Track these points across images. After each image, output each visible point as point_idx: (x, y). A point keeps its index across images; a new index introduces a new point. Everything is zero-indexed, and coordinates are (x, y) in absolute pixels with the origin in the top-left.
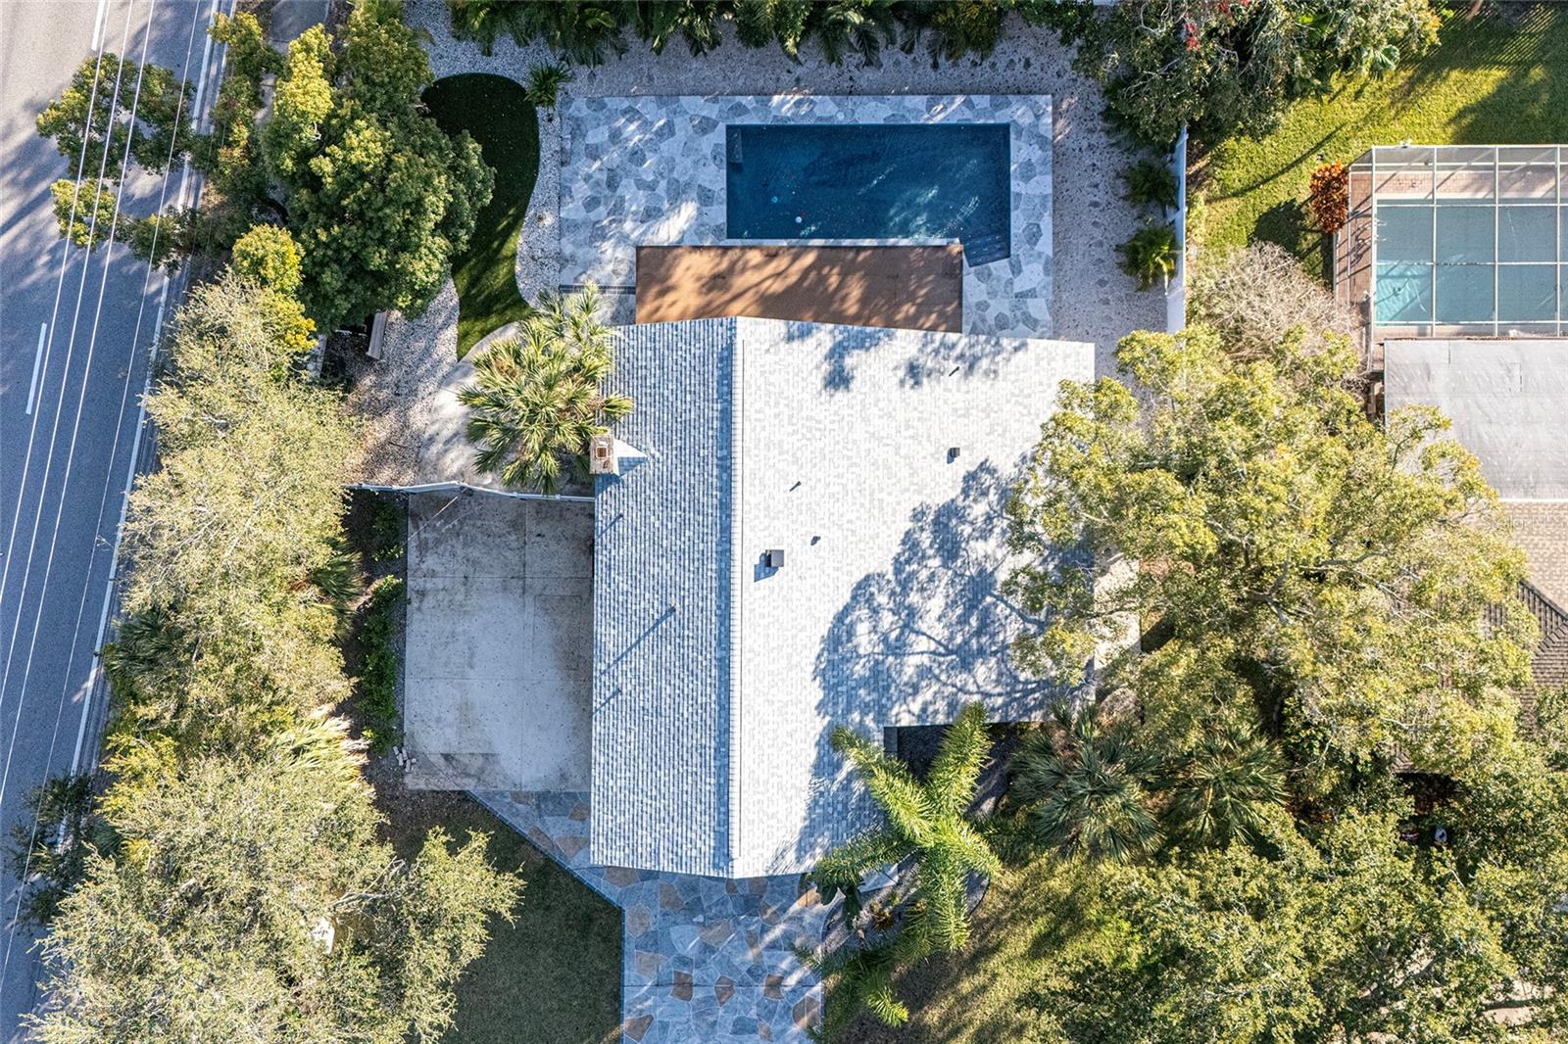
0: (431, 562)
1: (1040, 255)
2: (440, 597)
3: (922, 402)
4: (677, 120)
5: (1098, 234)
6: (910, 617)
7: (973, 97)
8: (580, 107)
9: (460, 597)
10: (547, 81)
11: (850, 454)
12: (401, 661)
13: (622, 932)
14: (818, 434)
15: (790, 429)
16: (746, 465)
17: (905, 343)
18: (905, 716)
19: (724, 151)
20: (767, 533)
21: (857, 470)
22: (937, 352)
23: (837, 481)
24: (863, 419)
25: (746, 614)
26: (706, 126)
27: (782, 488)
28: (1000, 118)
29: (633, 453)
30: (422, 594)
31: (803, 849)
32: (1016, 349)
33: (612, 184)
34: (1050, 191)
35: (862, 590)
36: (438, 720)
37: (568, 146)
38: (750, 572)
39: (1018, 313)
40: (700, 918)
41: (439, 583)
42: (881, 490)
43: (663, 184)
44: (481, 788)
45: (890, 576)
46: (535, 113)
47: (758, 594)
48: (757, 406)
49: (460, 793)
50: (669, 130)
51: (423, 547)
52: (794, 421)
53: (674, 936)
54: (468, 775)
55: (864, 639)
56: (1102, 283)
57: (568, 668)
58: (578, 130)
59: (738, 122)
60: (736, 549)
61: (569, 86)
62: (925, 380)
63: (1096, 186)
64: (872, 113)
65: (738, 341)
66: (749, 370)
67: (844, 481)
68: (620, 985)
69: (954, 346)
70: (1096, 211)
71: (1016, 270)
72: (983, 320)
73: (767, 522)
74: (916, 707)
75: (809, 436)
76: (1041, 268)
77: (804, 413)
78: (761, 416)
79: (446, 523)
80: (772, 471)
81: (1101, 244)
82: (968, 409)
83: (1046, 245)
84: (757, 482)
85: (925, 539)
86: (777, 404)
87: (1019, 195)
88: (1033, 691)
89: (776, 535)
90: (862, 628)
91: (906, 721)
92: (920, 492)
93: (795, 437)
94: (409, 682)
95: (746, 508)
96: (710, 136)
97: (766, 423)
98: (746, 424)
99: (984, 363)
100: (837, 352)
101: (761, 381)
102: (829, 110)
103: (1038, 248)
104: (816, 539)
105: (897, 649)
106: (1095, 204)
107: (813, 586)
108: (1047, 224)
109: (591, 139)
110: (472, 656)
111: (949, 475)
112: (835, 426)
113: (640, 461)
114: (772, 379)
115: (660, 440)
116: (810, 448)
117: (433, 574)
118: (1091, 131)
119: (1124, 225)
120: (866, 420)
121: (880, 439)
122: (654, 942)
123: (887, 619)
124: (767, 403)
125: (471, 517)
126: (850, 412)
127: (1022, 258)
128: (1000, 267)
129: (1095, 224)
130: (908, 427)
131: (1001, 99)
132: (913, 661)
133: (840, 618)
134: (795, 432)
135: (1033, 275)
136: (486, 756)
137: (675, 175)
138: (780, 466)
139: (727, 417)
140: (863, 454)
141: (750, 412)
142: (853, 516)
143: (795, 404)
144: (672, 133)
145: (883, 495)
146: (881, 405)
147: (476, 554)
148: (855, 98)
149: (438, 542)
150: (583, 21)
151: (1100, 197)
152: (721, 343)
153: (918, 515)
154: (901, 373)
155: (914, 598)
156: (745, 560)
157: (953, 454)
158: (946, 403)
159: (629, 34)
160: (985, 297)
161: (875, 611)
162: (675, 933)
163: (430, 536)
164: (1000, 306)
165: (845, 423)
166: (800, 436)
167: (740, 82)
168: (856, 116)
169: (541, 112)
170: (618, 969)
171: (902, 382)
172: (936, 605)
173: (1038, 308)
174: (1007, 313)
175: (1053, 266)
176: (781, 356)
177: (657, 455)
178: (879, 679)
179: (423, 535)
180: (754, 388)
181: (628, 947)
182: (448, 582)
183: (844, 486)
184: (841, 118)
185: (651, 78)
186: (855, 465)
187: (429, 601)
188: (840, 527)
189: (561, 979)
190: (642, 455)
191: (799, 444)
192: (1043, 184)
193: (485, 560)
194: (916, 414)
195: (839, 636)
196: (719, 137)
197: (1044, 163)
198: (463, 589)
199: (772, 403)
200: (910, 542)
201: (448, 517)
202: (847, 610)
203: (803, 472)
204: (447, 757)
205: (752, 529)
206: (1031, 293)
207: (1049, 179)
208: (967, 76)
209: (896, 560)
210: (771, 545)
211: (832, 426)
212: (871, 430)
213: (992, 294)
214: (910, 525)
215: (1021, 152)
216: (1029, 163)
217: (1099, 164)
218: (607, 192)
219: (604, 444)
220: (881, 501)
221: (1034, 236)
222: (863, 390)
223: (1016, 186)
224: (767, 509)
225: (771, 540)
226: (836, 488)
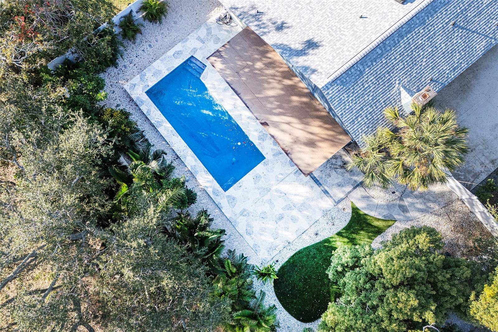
0: (478, 168)
1: (183, 47)
2: (488, 154)
3: (282, 12)
5: (159, 38)
7: (145, 112)
8: (263, 254)
11: (329, 14)
14: (334, 28)
15: (343, 37)
19: (235, 185)
20: (393, 10)
21: (332, 7)
23: (344, 9)
24: (311, 21)
26: (232, 200)
27: (369, 21)
28: (145, 97)
29: (404, 93)
34: (158, 61)
39: (209, 38)
41: (483, 159)
46: (279, 270)
48: (348, 53)
50: (243, 213)
51: (476, 176)
52: (338, 38)
57: (468, 88)
58: (272, 248)
59: (220, 189)
61: (259, 265)
63: (143, 50)
65: (330, 80)
66: (337, 66)
67: (341, 7)
70: (152, 44)
71: (195, 50)
73: (389, 14)
75: (338, 30)
76: (187, 43)
77: (330, 38)
78: (350, 49)
79: (459, 175)
80: (367, 29)
83: (178, 47)
84: (378, 29)
86: (339, 48)
89: (390, 7)
93: (344, 33)
95: (393, 24)
96: (234, 195)
97: (350, 45)
98: (359, 51)
101: (337, 60)
102: (190, 159)
103: (181, 49)
106: (150, 46)
108: (170, 53)
109: (271, 240)
112: (324, 26)
114: (331, 58)
115: (391, 86)
116: (343, 26)
117: (482, 164)
118: (125, 66)
121: (312, 11)
124: (343, 51)
126: (313, 27)
127: (189, 52)
128: (198, 56)
130: (297, 8)
131: (138, 103)
134: (342, 35)
135: (192, 43)
137: (258, 196)
138: (362, 28)
140: (324, 11)
141: (353, 53)
143: (332, 43)
146: (299, 21)
148: (178, 154)
149: (469, 172)
151: (146, 46)
152: (336, 88)
158: (274, 5)
165: (319, 25)
166: (342, 32)
168: (185, 148)
173: (202, 32)
174: (212, 41)
176: (318, 63)
177: (397, 82)
179: (472, 180)
180: (342, 60)
182: (480, 156)
183: (343, 5)
184: (190, 152)
186: (331, 9)
190: (402, 89)
191: (345, 30)
192: (158, 65)
194: (289, 9)
196: (232, 191)
197: (150, 70)
198: (477, 149)
199: (341, 50)
203: (355, 20)
205: (398, 15)
206: (199, 38)
207: (155, 64)
211: (325, 27)
212: (312, 16)
215: (152, 82)
217: (135, 55)
218: (285, 217)
222: (299, 30)
224: (384, 18)
225: (394, 7)
226: (347, 7)
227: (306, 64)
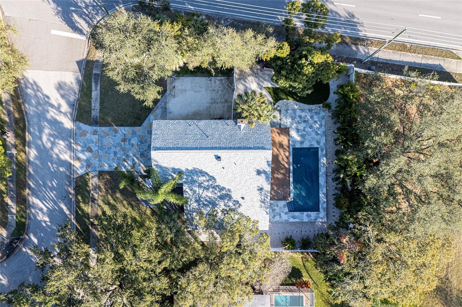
0: (218, 82)
1: (289, 219)
2: (210, 84)
3: (254, 191)
4: (319, 136)
5: (295, 232)
6: (207, 188)
7: (326, 204)
8: (322, 114)
9: (210, 89)
10: (328, 106)
11: (242, 175)
12: (195, 76)
13: (136, 126)
14: (246, 168)
15: (248, 162)
16: (240, 152)
17: (267, 187)
18: (185, 187)
19: (313, 147)
20: (225, 157)
22: (266, 194)
23: (237, 172)
25: (207, 153)
26: (318, 142)
27: (235, 161)
28: (321, 210)
29: (242, 128)
30: (211, 80)
31: (157, 166)
32: (267, 212)
33: (305, 121)
34: (304, 221)
35: (212, 178)
36: (182, 85)
37: (313, 111)
38: (216, 154)
39: (276, 214)
40: (139, 144)
41: (213, 84)
42: (235, 182)
43: (305, 133)
44: (167, 94)
45: (216, 184)
46: (321, 103)
47: (211, 156)
48: (253, 155)
49: (166, 90)
51: (221, 80)
53: (135, 138)
54: (170, 92)
55: (202, 179)
56: (283, 233)
57: (194, 114)
58: (317, 113)
59: (319, 150)
60: (221, 151)
61: (327, 111)
62: (259, 192)
63: (306, 232)
64: (322, 180)
65: (266, 151)
66: (260, 153)
67: (237, 174)
68: (124, 126)
69: (267, 198)
71: (286, 213)
72: (274, 206)
73: (227, 157)
74: (187, 190)
75: (246, 166)
76: (286, 219)
77: (251, 165)
79: (226, 85)
80: (238, 158)
81: (292, 233)
82: (253, 201)
83: (291, 220)
84: (236, 155)
85: (224, 192)
86: (253, 159)
87: (303, 214)
88: (191, 216)
89: (224, 160)
90: (204, 178)
91: (184, 188)
92: (234, 191)
94: (191, 78)
95: (230, 153)
96: (316, 144)
97: (249, 157)
98: (248, 153)
99: (263, 205)
100: (265, 172)
101: (258, 156)
102: (322, 171)
103: (291, 218)
104: (223, 168)
105: (200, 186)
106: (301, 232)
107: (213, 168)
108: (296, 220)
109: (315, 116)
110: (197, 92)
111: (238, 197)
112: (248, 172)
113: (240, 130)
114: (259, 158)
115: (245, 134)
116: (243, 166)
117: (215, 83)
118: (319, 231)
119: (297, 238)
120: (250, 179)
121: (246, 182)
122: (134, 133)
123: (206, 184)
124: (253, 157)
125: (228, 91)
126: (252, 175)
127: (289, 214)
128: (286, 210)
129: (297, 231)
130: (249, 188)
131: (325, 210)
132: (197, 189)
133: (206, 173)
135: (285, 217)
136: (174, 95)
137: (307, 136)
138: (239, 160)
139: (250, 148)
140: (243, 178)
141: (251, 154)
142: (229, 176)
143: (253, 163)
144: (316, 135)
145: (233, 183)
146: (253, 182)
147: (220, 92)
148: (325, 177)
149: (222, 84)
150: (341, 115)
151: (303, 233)
152: (266, 147)
153: (229, 190)
154: (260, 186)
155: (211, 190)
156: (219, 153)
157: (243, 198)
158: (254, 196)
159: (339, 125)
160: (279, 206)
161: (208, 181)
162: (136, 138)
163: (224, 82)
164: (277, 210)
165: (249, 174)
166: (246, 164)
167: (329, 150)
168: (321, 177)
169: (321, 105)
170: (128, 126)
171: (259, 187)
172: (210, 195)
173: (277, 218)
175: (287, 222)
176: (264, 160)
177: (242, 133)
178: (193, 182)
180: (256, 154)
181: (133, 128)
182: (213, 86)
183: (235, 174)
184: (320, 173)
185: (329, 130)
186: (240, 176)
187: (209, 82)
188: (226, 173)
189: (126, 113)
190: (242, 130)
191: (244, 164)
192: (306, 219)
193: (218, 94)
194: (251, 190)
195: (202, 173)
196: (316, 146)
197: (311, 220)
198: (212, 89)
200: (223, 189)
201: (228, 86)
202: (208, 175)
203: (238, 165)
204: (174, 87)
205: (226, 154)
206: (280, 217)
207: (307, 221)
208: (331, 202)
209: (219, 186)
210: (222, 158)
212: (248, 180)
213: (280, 208)
214: (227, 188)
215: (313, 214)
216: (311, 216)
217: (311, 232)
218: (303, 120)
219: (244, 122)
220: (232, 182)
221: (294, 217)
222: (257, 178)
223: (305, 213)
224: (230, 157)
225: (223, 158)
226: (235, 173)
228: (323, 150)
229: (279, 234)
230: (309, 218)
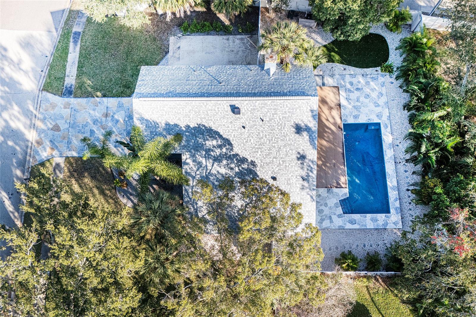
0: (238, 42)
1: (345, 224)
2: (227, 44)
3: (292, 167)
4: (380, 108)
5: (354, 246)
6: (217, 159)
7: (398, 201)
8: (381, 79)
9: (227, 49)
10: (389, 70)
11: (273, 140)
12: (208, 35)
13: (124, 97)
14: (279, 128)
15: (281, 117)
16: (269, 101)
19: (372, 122)
20: (246, 109)
21: (268, 143)
23: (264, 135)
24: (285, 145)
25: (219, 102)
26: (379, 116)
27: (261, 115)
28: (392, 211)
29: (272, 72)
30: (228, 39)
33: (358, 89)
34: (368, 228)
35: (227, 142)
36: (190, 45)
37: (368, 76)
38: (233, 103)
40: (127, 119)
41: (231, 44)
42: (261, 152)
43: (359, 104)
44: (169, 57)
45: (232, 153)
46: (378, 66)
47: (225, 106)
48: (289, 105)
49: (168, 51)
50: (377, 105)
51: (242, 39)
52: (284, 119)
53: (122, 112)
54: (173, 53)
56: (337, 248)
58: (374, 79)
59: (382, 126)
60: (240, 98)
61: (388, 76)
63: (371, 246)
64: (389, 167)
65: (310, 97)
66: (300, 102)
67: (264, 138)
68: (108, 97)
70: (362, 246)
71: (339, 216)
72: (321, 205)
73: (250, 109)
75: (279, 124)
76: (341, 225)
77: (287, 123)
78: (285, 107)
79: (249, 45)
80: (267, 111)
81: (350, 248)
82: (290, 184)
83: (349, 226)
84: (263, 105)
85: (245, 166)
87: (366, 217)
89: (245, 113)
92: (261, 166)
93: (278, 119)
94: (201, 37)
95: (254, 102)
96: (376, 118)
97: (283, 108)
98: (282, 101)
100: (308, 129)
101: (297, 106)
102: (388, 154)
103: (348, 224)
104: (244, 127)
106: (364, 246)
108: (356, 226)
110: (209, 53)
111: (267, 177)
112: (283, 134)
114: (298, 110)
115: (276, 79)
116: (275, 125)
117: (234, 42)
119: (360, 253)
121: (279, 151)
122: (120, 106)
123: (218, 152)
124: (290, 108)
125: (251, 52)
126: (288, 140)
127: (343, 218)
128: (340, 210)
129: (358, 246)
130: (283, 161)
131: (399, 211)
132: (204, 161)
134: (280, 119)
135: (338, 222)
136: (179, 58)
137: (362, 108)
138: (268, 114)
139: (285, 95)
140: (273, 145)
142: (252, 140)
143: (289, 119)
144: (376, 106)
146: (290, 151)
147: (240, 53)
148: (394, 163)
149: (244, 43)
151: (367, 248)
152: (309, 93)
153: (253, 163)
155: (225, 162)
156: (237, 101)
157: (274, 179)
158: (292, 176)
160: (329, 206)
161: (220, 147)
163: (245, 41)
164: (326, 211)
165: (284, 138)
166: (279, 121)
167: (395, 127)
168: (388, 163)
169: (379, 68)
170: (113, 97)
172: (223, 171)
173: (326, 224)
174: (324, 213)
175: (341, 228)
176: (306, 114)
179: (245, 39)
180: (295, 103)
181: (119, 99)
182: (231, 46)
183: (262, 138)
184: (386, 158)
185: (393, 100)
186: (270, 142)
187: (226, 41)
188: (248, 137)
189: (111, 80)
191: (276, 121)
192: (370, 225)
193: (238, 56)
194: (287, 164)
196: (376, 121)
197: (377, 225)
198: (229, 50)
199: (290, 110)
200: (243, 160)
201: (251, 45)
202: (221, 136)
203: (267, 122)
204: (179, 47)
205: (247, 104)
206: (331, 221)
207: (372, 227)
208: (405, 200)
209: (237, 155)
210: (242, 111)
212: (282, 148)
213: (330, 208)
214: (249, 160)
215: (381, 217)
216: (377, 220)
218: (355, 88)
219: (274, 58)
220: (258, 152)
221: (352, 222)
222: (295, 144)
223: (369, 216)
225: (244, 111)
226: (261, 135)
227: (311, 119)
228: (387, 127)
229: (330, 249)
230: (375, 224)
